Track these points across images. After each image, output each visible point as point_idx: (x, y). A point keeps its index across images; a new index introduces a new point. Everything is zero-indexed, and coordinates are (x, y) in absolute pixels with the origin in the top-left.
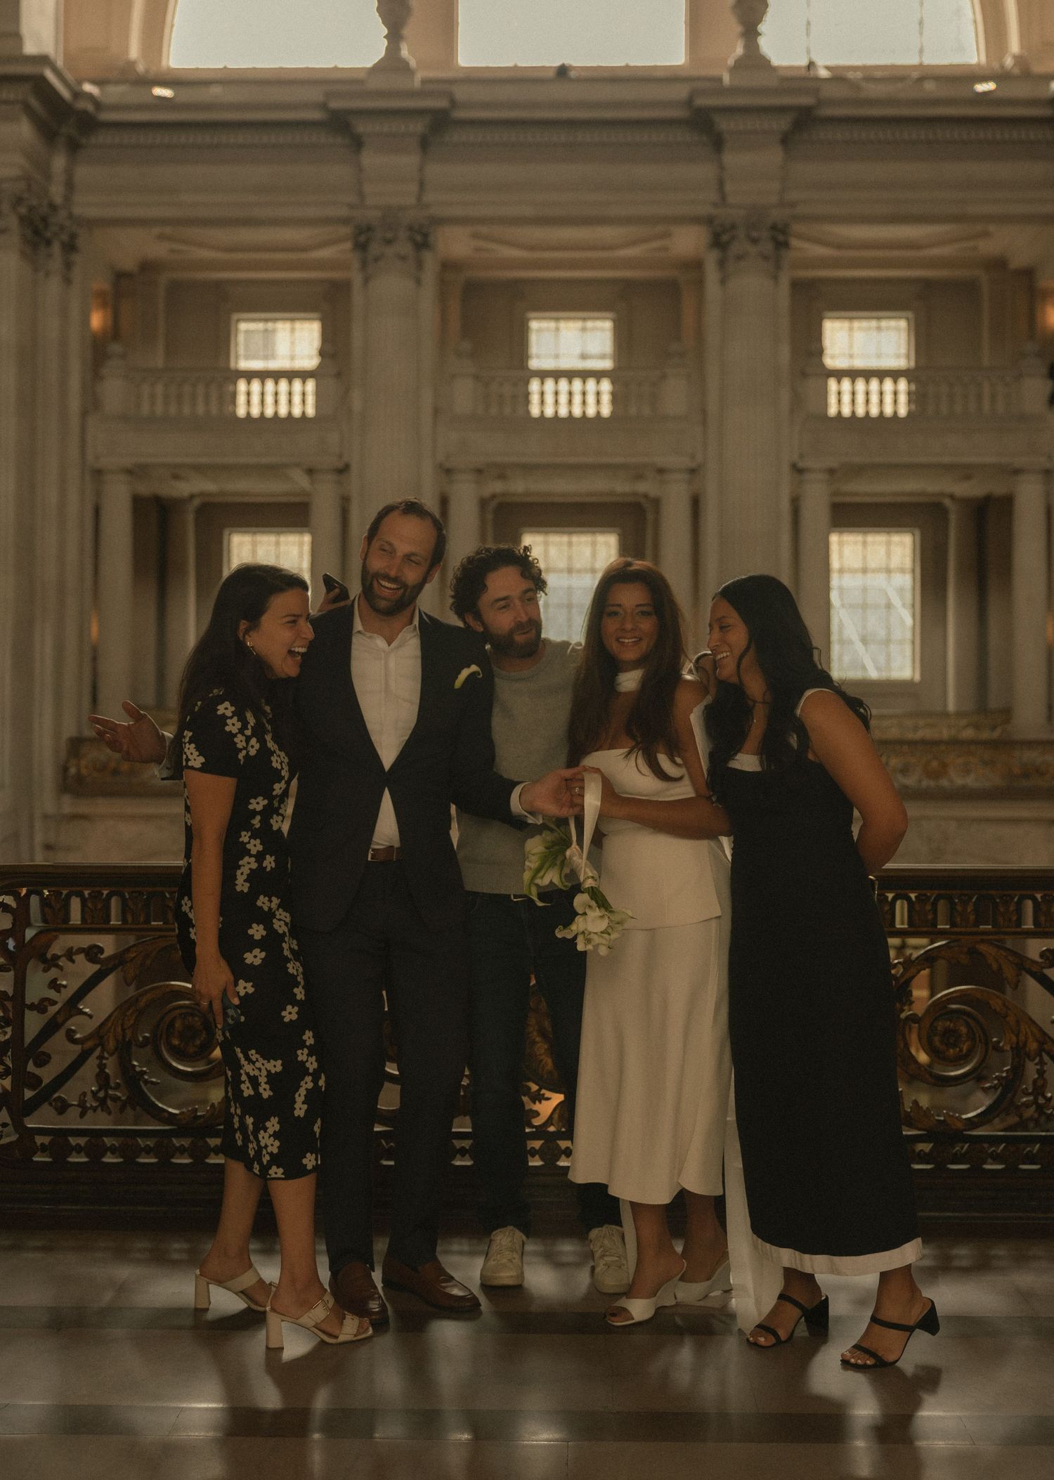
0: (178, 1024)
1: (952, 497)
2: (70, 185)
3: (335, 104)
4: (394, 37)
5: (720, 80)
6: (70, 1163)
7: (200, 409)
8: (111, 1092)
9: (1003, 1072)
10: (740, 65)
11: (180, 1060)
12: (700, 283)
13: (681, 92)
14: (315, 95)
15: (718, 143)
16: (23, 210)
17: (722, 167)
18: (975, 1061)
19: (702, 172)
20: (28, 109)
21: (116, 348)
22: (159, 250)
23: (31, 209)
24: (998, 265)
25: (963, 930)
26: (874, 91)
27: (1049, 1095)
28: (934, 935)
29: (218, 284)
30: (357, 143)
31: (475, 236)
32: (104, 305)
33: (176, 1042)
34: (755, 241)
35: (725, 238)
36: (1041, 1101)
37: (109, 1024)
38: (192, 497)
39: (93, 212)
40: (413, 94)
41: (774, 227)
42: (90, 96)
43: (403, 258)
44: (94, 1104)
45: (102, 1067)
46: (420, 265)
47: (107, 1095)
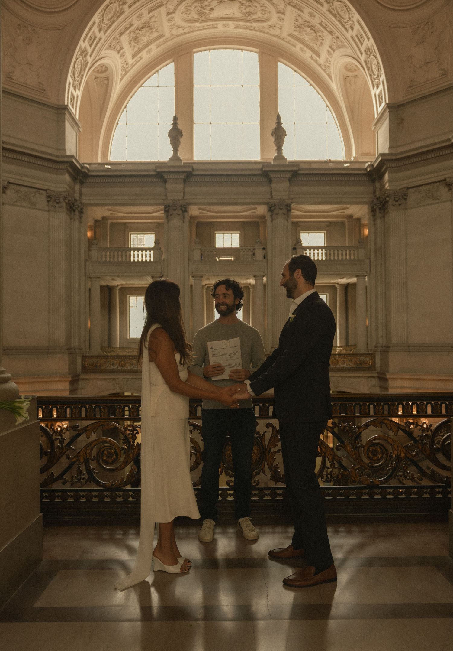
0: (106, 452)
1: (338, 284)
2: (81, 194)
3: (158, 170)
4: (176, 150)
5: (271, 163)
6: (68, 501)
7: (120, 259)
8: (82, 476)
9: (392, 464)
10: (276, 159)
11: (105, 465)
12: (265, 222)
13: (260, 166)
14: (153, 167)
15: (270, 181)
16: (67, 201)
17: (271, 188)
18: (382, 461)
19: (265, 189)
20: (68, 171)
21: (95, 241)
22: (107, 214)
23: (69, 201)
24: (350, 217)
25: (378, 415)
26: (314, 166)
27: (408, 472)
28: (369, 416)
29: (125, 223)
30: (165, 181)
31: (200, 209)
32: (92, 230)
33: (105, 459)
34: (281, 209)
35: (272, 208)
36: (406, 474)
37: (81, 453)
38: (118, 285)
39: (88, 202)
40: (181, 167)
41: (287, 205)
42: (87, 168)
43: (179, 215)
44: (76, 481)
45: (79, 468)
46: (184, 217)
47: (81, 477)
